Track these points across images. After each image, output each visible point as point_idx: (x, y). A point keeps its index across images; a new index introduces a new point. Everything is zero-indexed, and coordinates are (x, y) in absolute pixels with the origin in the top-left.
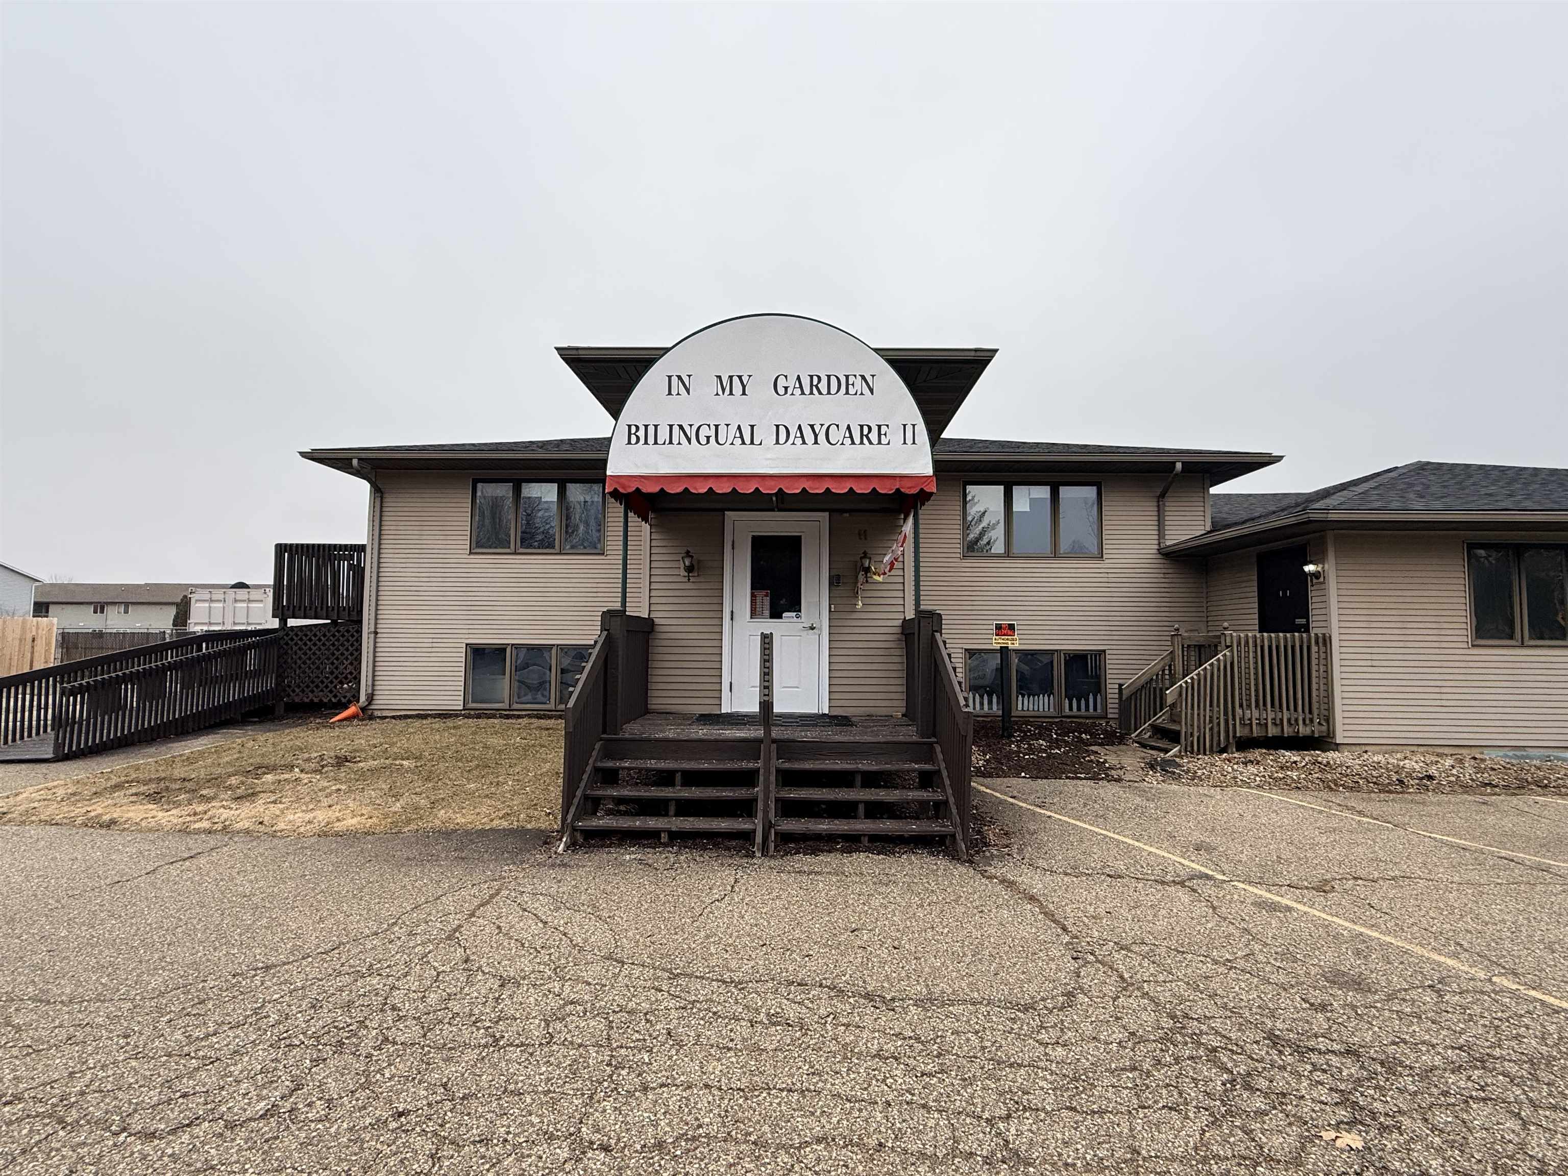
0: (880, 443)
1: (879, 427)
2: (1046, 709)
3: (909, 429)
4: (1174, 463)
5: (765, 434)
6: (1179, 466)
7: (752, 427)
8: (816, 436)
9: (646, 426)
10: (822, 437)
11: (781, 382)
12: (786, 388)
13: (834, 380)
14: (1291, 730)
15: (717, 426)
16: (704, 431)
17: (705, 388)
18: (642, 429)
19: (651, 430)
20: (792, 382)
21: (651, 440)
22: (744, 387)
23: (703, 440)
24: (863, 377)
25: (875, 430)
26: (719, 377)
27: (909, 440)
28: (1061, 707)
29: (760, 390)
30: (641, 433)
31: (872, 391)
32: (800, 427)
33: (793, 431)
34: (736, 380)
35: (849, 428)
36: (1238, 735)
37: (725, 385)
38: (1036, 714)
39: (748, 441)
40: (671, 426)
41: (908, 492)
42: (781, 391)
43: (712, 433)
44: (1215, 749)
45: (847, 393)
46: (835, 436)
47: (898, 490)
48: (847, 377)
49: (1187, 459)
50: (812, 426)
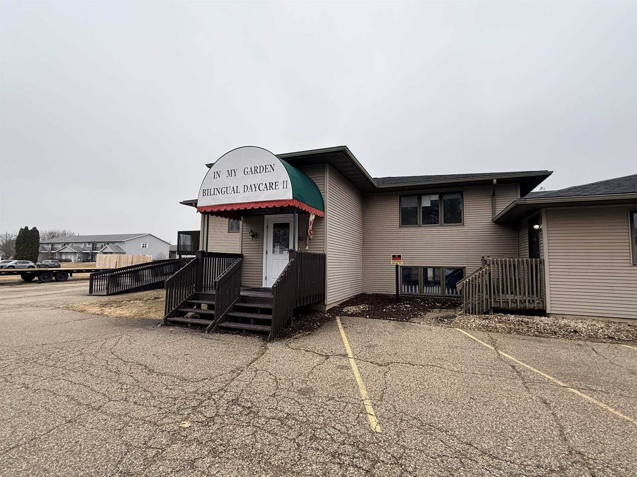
0: (275, 189)
1: (276, 183)
2: (437, 293)
3: (285, 182)
4: (492, 180)
5: (241, 189)
6: (495, 181)
7: (237, 187)
8: (256, 188)
9: (208, 190)
10: (257, 189)
11: (246, 170)
12: (247, 172)
13: (262, 167)
14: (522, 305)
15: (227, 188)
16: (224, 190)
17: (224, 175)
18: (207, 190)
19: (209, 190)
20: (249, 170)
21: (209, 194)
22: (235, 173)
23: (223, 193)
24: (271, 165)
25: (274, 184)
26: (228, 171)
27: (285, 187)
28: (443, 291)
29: (240, 174)
30: (206, 192)
31: (273, 170)
32: (251, 186)
33: (249, 187)
34: (233, 171)
35: (266, 184)
36: (493, 306)
37: (230, 173)
38: (433, 295)
39: (236, 192)
40: (214, 189)
41: (285, 206)
42: (246, 173)
43: (226, 190)
44: (480, 312)
45: (266, 172)
46: (262, 187)
47: (282, 205)
48: (266, 166)
49: (499, 177)
50: (254, 185)
